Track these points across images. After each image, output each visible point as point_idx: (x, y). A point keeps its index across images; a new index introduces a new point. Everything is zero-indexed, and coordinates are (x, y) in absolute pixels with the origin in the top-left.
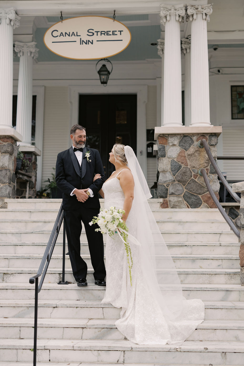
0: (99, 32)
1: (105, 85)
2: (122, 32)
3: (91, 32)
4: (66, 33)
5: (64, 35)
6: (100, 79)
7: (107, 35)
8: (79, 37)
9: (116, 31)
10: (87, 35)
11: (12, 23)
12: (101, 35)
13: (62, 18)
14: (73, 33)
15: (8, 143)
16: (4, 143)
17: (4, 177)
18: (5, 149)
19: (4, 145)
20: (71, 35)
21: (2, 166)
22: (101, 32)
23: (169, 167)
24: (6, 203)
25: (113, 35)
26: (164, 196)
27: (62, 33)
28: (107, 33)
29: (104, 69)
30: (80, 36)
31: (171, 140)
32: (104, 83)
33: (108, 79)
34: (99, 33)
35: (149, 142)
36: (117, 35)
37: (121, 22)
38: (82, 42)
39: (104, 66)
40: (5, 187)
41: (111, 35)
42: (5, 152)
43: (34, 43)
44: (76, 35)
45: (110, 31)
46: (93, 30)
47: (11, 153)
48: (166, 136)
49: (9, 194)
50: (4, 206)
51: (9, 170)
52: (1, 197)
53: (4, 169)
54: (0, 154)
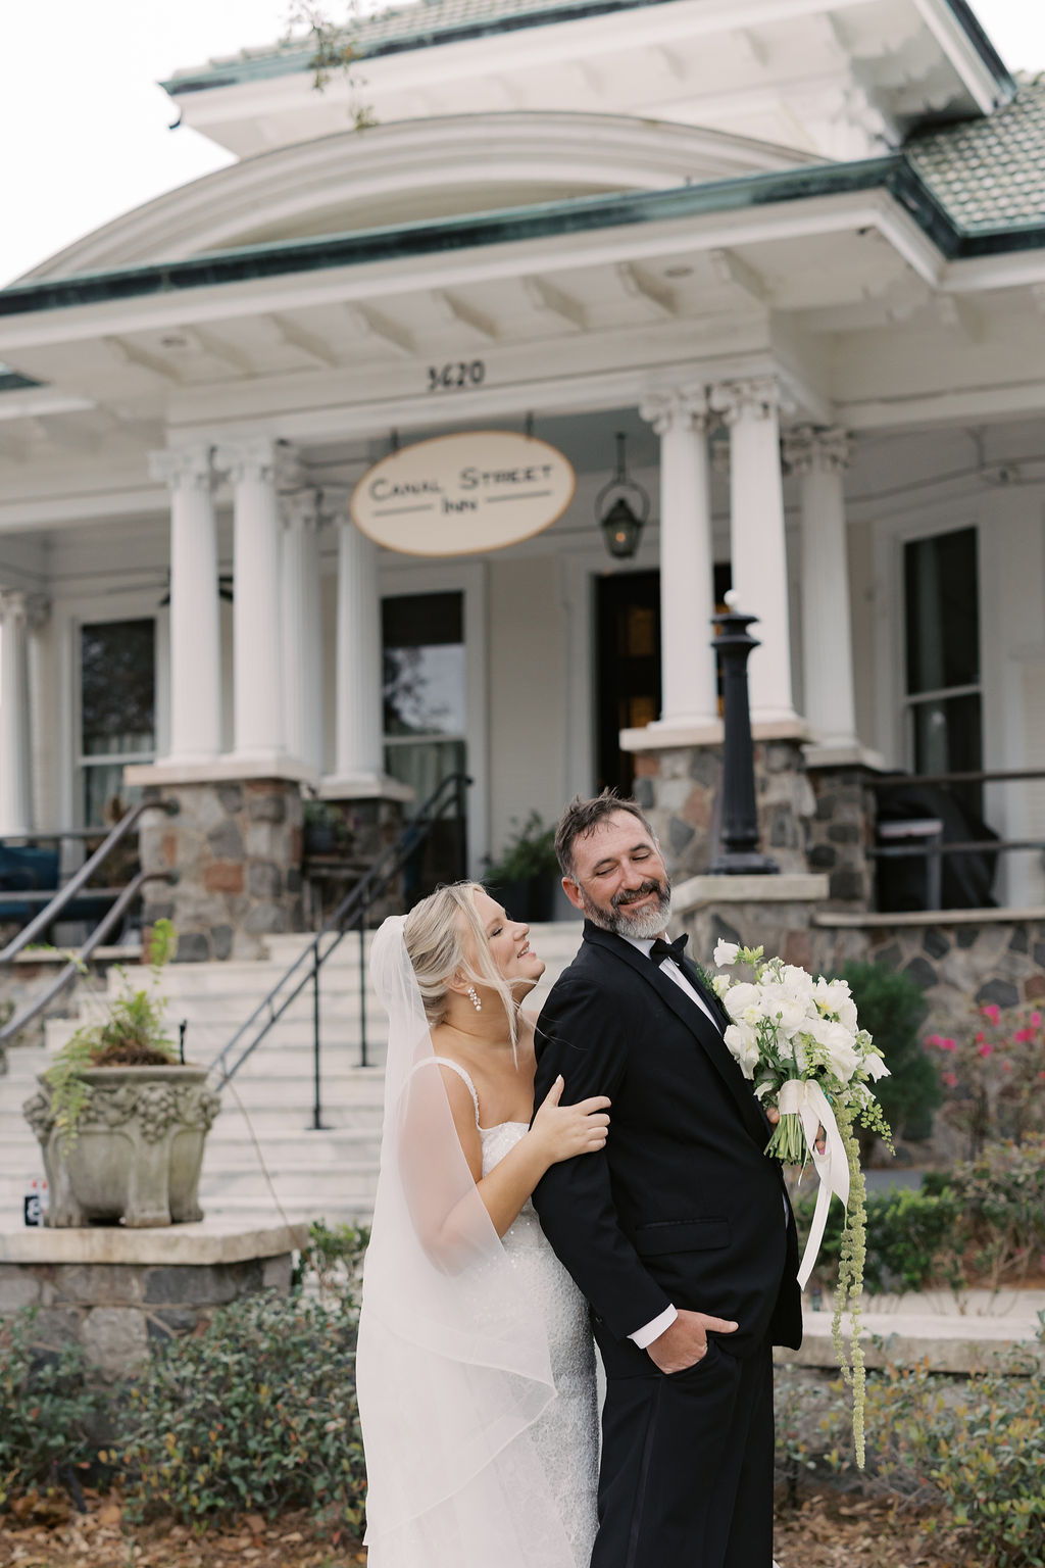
0: (490, 475)
2: (549, 471)
3: (470, 478)
4: (407, 486)
7: (513, 481)
8: (440, 496)
9: (534, 469)
10: (462, 486)
12: (496, 483)
13: (395, 442)
15: (264, 796)
16: (258, 797)
17: (260, 883)
18: (257, 810)
19: (256, 802)
21: (255, 856)
22: (496, 474)
24: (269, 947)
25: (528, 479)
27: (396, 487)
28: (511, 477)
29: (621, 513)
30: (441, 490)
31: (667, 763)
32: (624, 554)
34: (491, 480)
36: (536, 478)
37: (549, 441)
38: (448, 507)
39: (621, 503)
40: (263, 908)
41: (522, 480)
42: (261, 819)
44: (431, 487)
45: (519, 471)
46: (475, 471)
47: (278, 820)
48: (653, 754)
49: (275, 923)
50: (263, 956)
51: (273, 865)
52: (255, 934)
53: (258, 861)
54: (249, 825)
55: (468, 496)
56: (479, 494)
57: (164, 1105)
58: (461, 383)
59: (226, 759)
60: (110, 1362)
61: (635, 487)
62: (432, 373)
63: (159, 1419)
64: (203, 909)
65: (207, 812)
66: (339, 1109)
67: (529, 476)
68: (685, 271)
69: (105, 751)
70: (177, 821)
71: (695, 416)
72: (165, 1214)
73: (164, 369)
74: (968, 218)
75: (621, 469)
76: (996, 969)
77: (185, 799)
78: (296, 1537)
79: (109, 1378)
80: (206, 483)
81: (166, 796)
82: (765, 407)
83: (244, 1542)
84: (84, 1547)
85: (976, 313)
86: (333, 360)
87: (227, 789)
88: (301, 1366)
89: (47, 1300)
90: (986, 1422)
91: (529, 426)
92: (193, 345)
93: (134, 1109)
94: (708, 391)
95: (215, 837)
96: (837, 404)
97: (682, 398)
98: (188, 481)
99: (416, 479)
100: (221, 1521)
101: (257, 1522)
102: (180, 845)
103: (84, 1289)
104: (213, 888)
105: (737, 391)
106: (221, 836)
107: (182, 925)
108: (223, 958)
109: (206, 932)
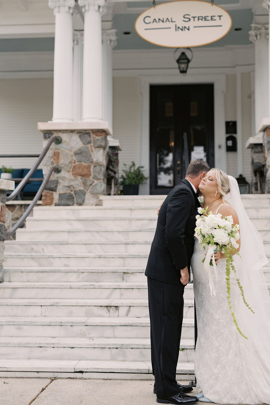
0: (196, 17)
1: (185, 74)
2: (221, 17)
3: (187, 18)
4: (159, 19)
5: (157, 20)
6: (179, 68)
7: (205, 20)
8: (174, 24)
9: (215, 16)
10: (184, 21)
11: (101, 10)
12: (198, 20)
13: (154, 3)
14: (167, 19)
15: (102, 138)
16: (98, 138)
17: (99, 173)
18: (98, 143)
19: (98, 139)
20: (165, 21)
21: (96, 162)
22: (199, 17)
24: (102, 200)
25: (212, 20)
27: (155, 19)
29: (183, 57)
30: (175, 22)
32: (183, 72)
33: (187, 67)
34: (196, 19)
35: (228, 135)
36: (215, 20)
37: (220, 5)
38: (177, 28)
39: (183, 54)
40: (99, 184)
41: (209, 20)
42: (99, 147)
43: (114, 31)
44: (170, 20)
45: (208, 16)
46: (189, 15)
47: (104, 147)
49: (104, 190)
50: (99, 204)
52: (95, 194)
53: (97, 164)
54: (94, 149)
55: (187, 25)
56: (191, 24)
64: (73, 183)
65: (74, 143)
67: (213, 19)
70: (59, 146)
77: (64, 137)
81: (55, 135)
87: (83, 133)
95: (79, 153)
99: (163, 17)
102: (61, 156)
104: (75, 175)
106: (81, 153)
107: (61, 189)
108: (80, 204)
109: (73, 193)
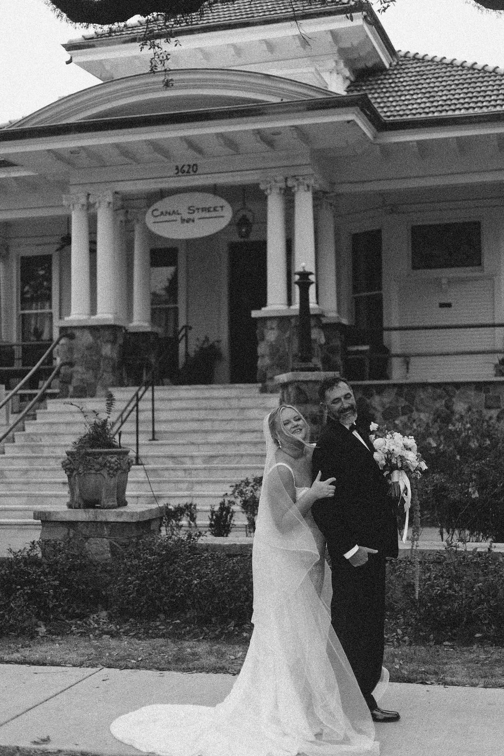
2: (223, 208)
4: (166, 212)
8: (180, 216)
9: (217, 207)
10: (189, 213)
12: (202, 212)
13: (162, 194)
14: (174, 211)
15: (109, 333)
17: (107, 367)
18: (108, 338)
19: (107, 334)
20: (171, 213)
21: (105, 356)
22: (202, 209)
23: (268, 351)
26: (263, 381)
27: (162, 212)
28: (208, 210)
30: (180, 214)
31: (269, 323)
34: (200, 210)
36: (218, 211)
37: (222, 196)
38: (183, 221)
39: (244, 216)
40: (108, 376)
41: (212, 211)
42: (107, 341)
44: (176, 213)
45: (211, 208)
46: (194, 207)
47: (113, 342)
48: (264, 319)
49: (113, 382)
51: (112, 359)
52: (105, 387)
53: (106, 358)
54: (103, 344)
55: (191, 216)
56: (196, 215)
57: (116, 463)
58: (188, 172)
59: (93, 317)
60: (97, 558)
61: (250, 211)
62: (177, 168)
63: (126, 580)
64: (84, 377)
65: (87, 338)
66: (146, 457)
67: (215, 210)
68: (279, 134)
69: (31, 309)
70: (73, 342)
71: (281, 189)
72: (116, 503)
73: (69, 162)
74: (385, 113)
75: (244, 204)
76: (391, 403)
77: (78, 333)
78: (178, 621)
79: (96, 564)
80: (85, 208)
81: (69, 332)
82: (308, 186)
83: (158, 623)
84: (96, 626)
85: (387, 151)
86: (138, 162)
87: (94, 329)
88: (178, 560)
89: (71, 535)
90: (429, 579)
91: (215, 190)
92: (83, 154)
93: (105, 464)
94: (286, 179)
95: (89, 348)
96: (333, 184)
97: (276, 181)
98: (78, 207)
99: (170, 209)
100: (151, 616)
101: (162, 616)
102: (75, 351)
103: (85, 531)
104: (88, 369)
105: (298, 180)
106: (91, 348)
107: (75, 382)
108: (92, 396)
109: (86, 385)
